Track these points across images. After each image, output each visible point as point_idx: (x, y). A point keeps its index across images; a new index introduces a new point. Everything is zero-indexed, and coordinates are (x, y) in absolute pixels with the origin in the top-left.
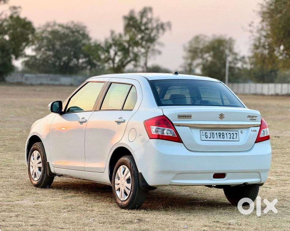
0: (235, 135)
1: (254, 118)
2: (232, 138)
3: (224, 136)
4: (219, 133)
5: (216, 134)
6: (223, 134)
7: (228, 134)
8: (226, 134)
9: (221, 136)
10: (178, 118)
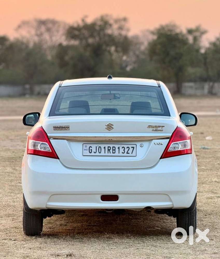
0: (131, 149)
1: (160, 129)
2: (126, 152)
3: (115, 150)
4: (108, 147)
5: (105, 148)
6: (114, 148)
7: (121, 148)
8: (119, 148)
9: (111, 151)
10: (54, 130)
